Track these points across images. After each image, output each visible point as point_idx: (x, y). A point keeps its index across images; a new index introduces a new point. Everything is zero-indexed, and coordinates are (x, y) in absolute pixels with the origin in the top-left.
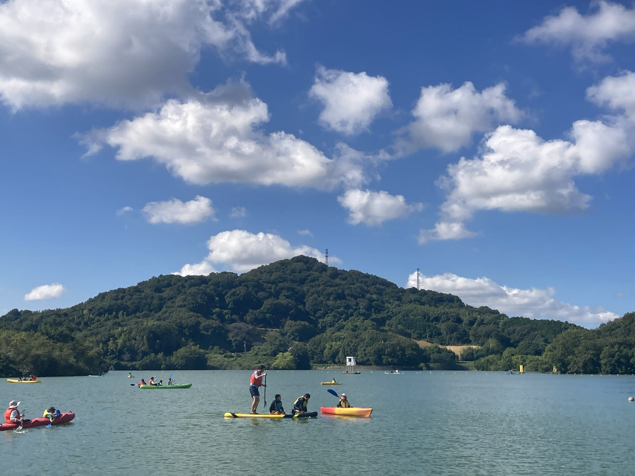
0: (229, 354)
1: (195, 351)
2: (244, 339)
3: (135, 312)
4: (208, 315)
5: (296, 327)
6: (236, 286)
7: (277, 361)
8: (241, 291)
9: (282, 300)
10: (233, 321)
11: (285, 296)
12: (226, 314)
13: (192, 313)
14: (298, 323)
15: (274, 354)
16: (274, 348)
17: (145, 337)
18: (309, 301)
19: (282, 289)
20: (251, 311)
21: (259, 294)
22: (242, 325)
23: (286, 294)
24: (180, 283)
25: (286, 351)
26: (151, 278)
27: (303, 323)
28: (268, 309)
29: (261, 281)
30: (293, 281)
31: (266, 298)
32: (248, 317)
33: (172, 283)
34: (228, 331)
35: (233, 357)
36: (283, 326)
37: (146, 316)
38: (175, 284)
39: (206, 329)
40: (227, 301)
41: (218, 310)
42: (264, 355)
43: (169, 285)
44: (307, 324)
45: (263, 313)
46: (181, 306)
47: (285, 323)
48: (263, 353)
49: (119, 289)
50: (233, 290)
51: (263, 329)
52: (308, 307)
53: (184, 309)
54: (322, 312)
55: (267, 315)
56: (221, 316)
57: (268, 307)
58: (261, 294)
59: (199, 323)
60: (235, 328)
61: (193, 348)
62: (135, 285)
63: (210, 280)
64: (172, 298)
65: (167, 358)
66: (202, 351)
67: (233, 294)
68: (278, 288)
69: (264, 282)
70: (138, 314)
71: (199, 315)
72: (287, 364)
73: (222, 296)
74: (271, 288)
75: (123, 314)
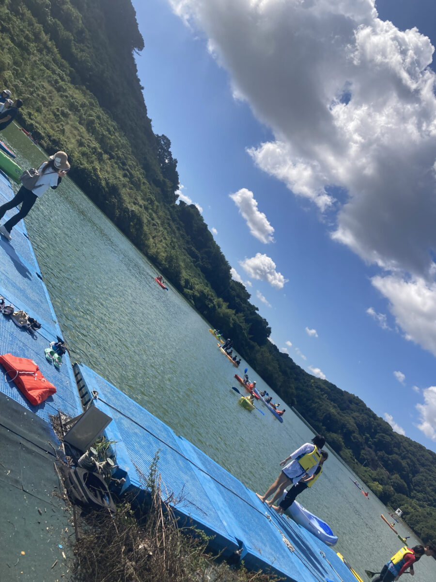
0: (354, 458)
1: (340, 441)
2: (367, 459)
3: (332, 400)
4: (362, 433)
5: (399, 482)
6: (388, 434)
7: (373, 484)
8: (388, 438)
9: (404, 463)
10: (370, 447)
11: (407, 462)
12: (371, 441)
13: (355, 425)
14: (402, 480)
15: (375, 480)
16: (377, 477)
17: (325, 414)
18: (418, 477)
19: (409, 458)
20: (384, 452)
21: (395, 448)
22: (373, 453)
23: (409, 462)
24: (363, 408)
25: (381, 484)
26: (352, 394)
27: (404, 483)
28: (393, 460)
29: (401, 444)
30: (418, 460)
31: (397, 454)
32: (380, 453)
33: (359, 404)
34: (364, 449)
35: (354, 461)
36: (393, 475)
37: (335, 407)
38: (360, 406)
39: (354, 437)
40: (377, 436)
41: (368, 435)
42: (370, 476)
43: (357, 404)
44: (406, 485)
45: (389, 458)
46: (353, 417)
47: (395, 474)
48: (369, 474)
49: (335, 385)
50: (384, 435)
51: (382, 466)
52: (415, 479)
53: (353, 420)
54: (420, 489)
55: (390, 462)
56: (367, 439)
57: (394, 458)
58: (396, 449)
59: (354, 432)
60: (369, 451)
61: (341, 439)
62: (343, 390)
63: (377, 420)
64: (353, 411)
65: (326, 432)
66: (343, 444)
67: (383, 437)
68: (407, 455)
69: (403, 446)
70: (332, 403)
71: (357, 429)
72: (376, 491)
73: (376, 432)
74: (403, 452)
75: (326, 397)
